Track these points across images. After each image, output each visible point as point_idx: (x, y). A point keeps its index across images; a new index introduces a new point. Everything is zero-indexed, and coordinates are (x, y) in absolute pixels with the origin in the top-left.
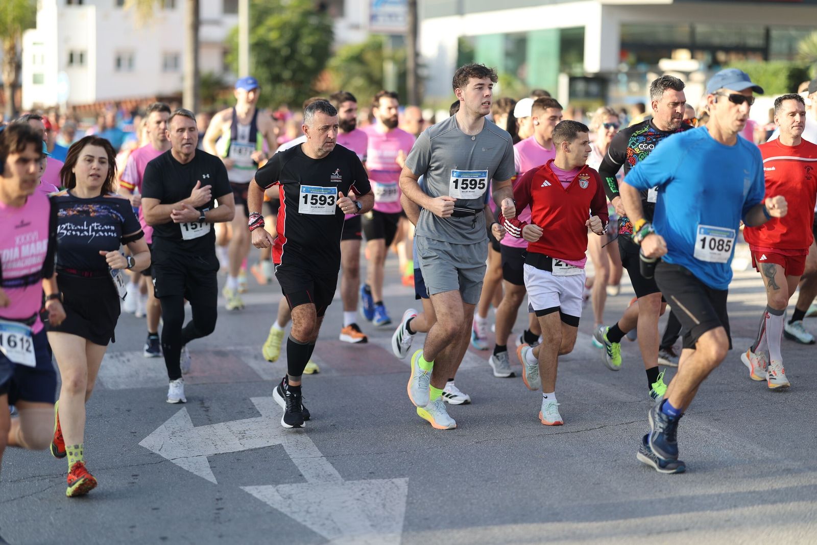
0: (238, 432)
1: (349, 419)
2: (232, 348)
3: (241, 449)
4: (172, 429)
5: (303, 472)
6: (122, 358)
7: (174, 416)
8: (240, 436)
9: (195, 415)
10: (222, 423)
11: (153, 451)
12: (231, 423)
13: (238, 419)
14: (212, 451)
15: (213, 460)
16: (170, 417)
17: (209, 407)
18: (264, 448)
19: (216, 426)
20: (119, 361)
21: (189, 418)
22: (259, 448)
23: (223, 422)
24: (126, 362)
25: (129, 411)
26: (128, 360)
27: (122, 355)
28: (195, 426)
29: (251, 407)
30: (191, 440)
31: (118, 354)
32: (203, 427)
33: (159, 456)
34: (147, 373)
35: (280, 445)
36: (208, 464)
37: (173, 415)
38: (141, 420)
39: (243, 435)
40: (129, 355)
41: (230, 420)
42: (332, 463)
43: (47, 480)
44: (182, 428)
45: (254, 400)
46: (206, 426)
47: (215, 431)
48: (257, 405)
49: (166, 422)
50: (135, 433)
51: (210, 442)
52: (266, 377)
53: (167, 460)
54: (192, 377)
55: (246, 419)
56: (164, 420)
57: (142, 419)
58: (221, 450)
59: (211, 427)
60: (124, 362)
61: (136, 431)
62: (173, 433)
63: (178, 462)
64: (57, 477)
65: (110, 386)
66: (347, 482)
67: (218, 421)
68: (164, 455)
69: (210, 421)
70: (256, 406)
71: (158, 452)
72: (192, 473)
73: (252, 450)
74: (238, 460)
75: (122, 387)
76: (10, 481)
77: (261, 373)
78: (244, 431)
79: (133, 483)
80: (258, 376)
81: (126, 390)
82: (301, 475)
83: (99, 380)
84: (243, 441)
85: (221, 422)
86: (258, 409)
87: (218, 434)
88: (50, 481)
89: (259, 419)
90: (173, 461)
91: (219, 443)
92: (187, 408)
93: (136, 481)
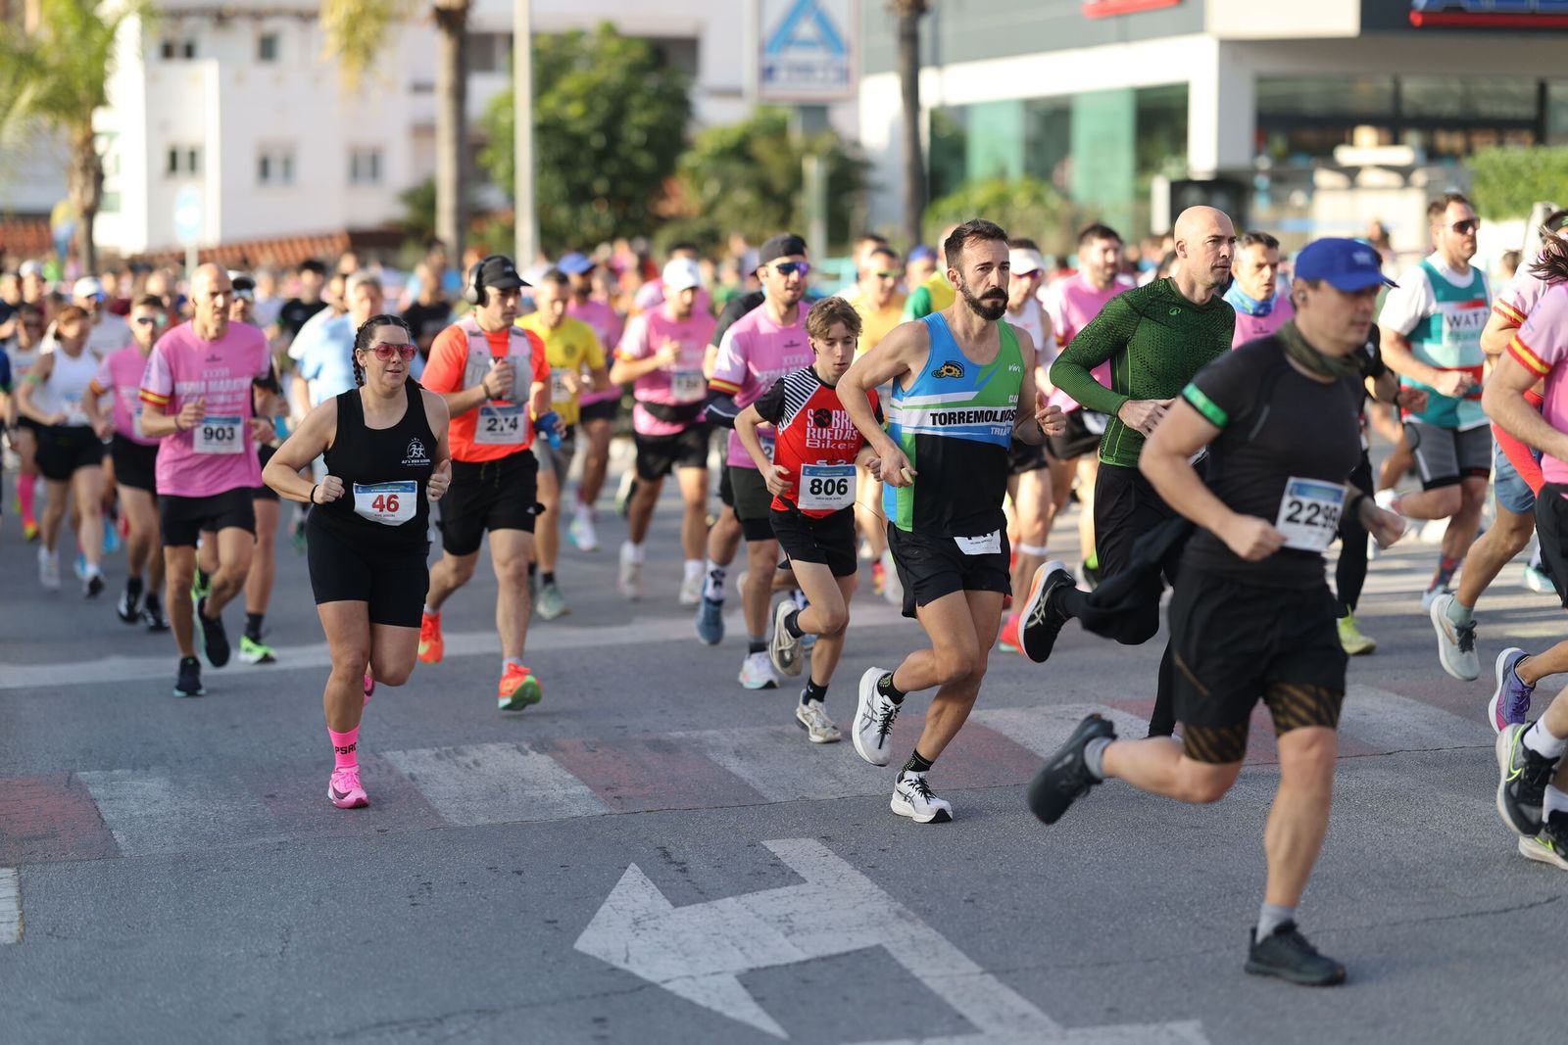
0: (776, 920)
1: (996, 887)
2: (682, 734)
3: (801, 956)
4: (629, 914)
5: (960, 1008)
6: (459, 758)
7: (619, 883)
8: (784, 927)
9: (664, 881)
10: (731, 899)
11: (615, 963)
12: (749, 898)
13: (760, 890)
14: (741, 964)
15: (753, 981)
16: (614, 886)
17: (684, 863)
18: (847, 954)
19: (719, 903)
20: (457, 764)
21: (654, 887)
22: (839, 956)
23: (731, 895)
24: (472, 765)
25: (519, 873)
26: (476, 763)
27: (461, 753)
28: (675, 904)
29: (772, 861)
30: (682, 937)
31: (450, 748)
32: (693, 907)
33: (630, 976)
34: (523, 790)
35: (879, 947)
36: (743, 993)
37: (617, 881)
38: (554, 893)
39: (788, 925)
40: (473, 753)
41: (744, 892)
42: (1016, 989)
43: (413, 1033)
44: (651, 911)
45: (776, 847)
46: (700, 905)
47: (725, 916)
48: (785, 856)
49: (610, 897)
50: (556, 922)
51: (727, 942)
52: (773, 796)
53: (652, 985)
54: (619, 798)
55: (777, 890)
56: (605, 893)
57: (555, 891)
58: (762, 960)
59: (711, 907)
60: (467, 766)
61: (555, 918)
62: (637, 922)
63: (677, 987)
64: (429, 1026)
65: (455, 819)
66: (1071, 1032)
67: (718, 894)
68: (641, 972)
69: (701, 893)
70: (784, 860)
71: (622, 965)
72: (719, 1015)
73: (824, 959)
74: (805, 982)
75: (481, 820)
76: (331, 1033)
77: (760, 786)
78: (787, 915)
79: (604, 1037)
80: (756, 793)
81: (492, 826)
82: (961, 1017)
83: (429, 806)
84: (797, 938)
85: (725, 897)
86: (790, 865)
87: (732, 922)
88: (420, 1034)
89: (803, 888)
90: (668, 987)
91: (747, 944)
92: (637, 864)
93: (607, 1032)
